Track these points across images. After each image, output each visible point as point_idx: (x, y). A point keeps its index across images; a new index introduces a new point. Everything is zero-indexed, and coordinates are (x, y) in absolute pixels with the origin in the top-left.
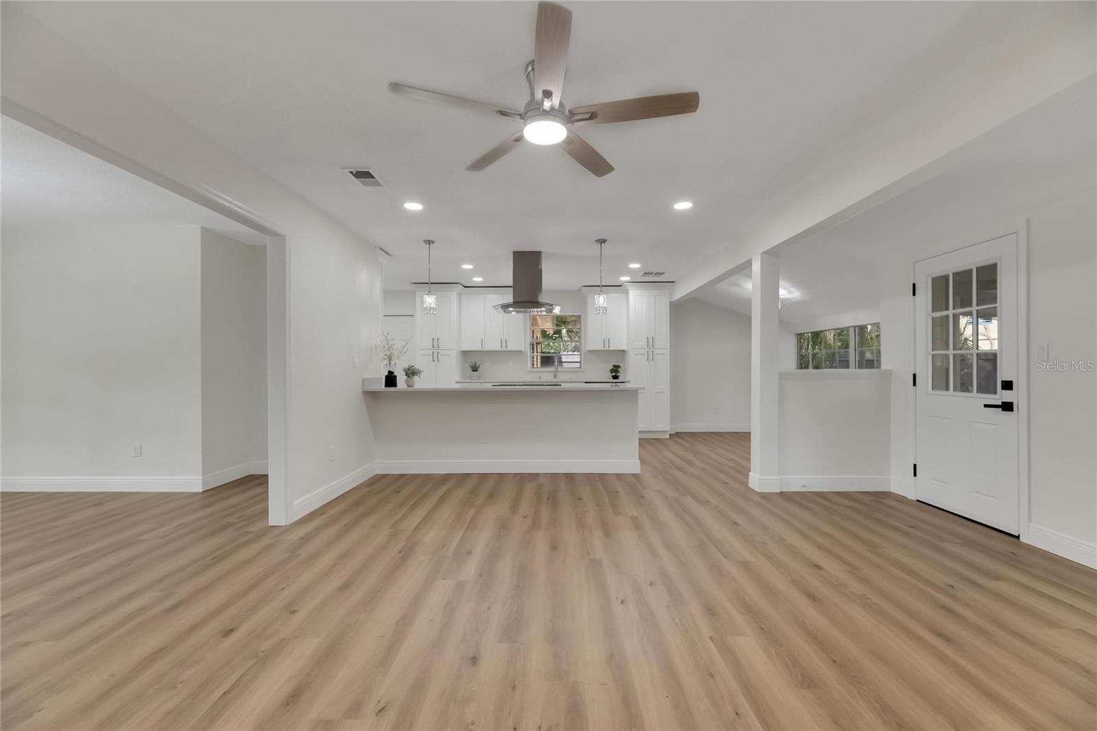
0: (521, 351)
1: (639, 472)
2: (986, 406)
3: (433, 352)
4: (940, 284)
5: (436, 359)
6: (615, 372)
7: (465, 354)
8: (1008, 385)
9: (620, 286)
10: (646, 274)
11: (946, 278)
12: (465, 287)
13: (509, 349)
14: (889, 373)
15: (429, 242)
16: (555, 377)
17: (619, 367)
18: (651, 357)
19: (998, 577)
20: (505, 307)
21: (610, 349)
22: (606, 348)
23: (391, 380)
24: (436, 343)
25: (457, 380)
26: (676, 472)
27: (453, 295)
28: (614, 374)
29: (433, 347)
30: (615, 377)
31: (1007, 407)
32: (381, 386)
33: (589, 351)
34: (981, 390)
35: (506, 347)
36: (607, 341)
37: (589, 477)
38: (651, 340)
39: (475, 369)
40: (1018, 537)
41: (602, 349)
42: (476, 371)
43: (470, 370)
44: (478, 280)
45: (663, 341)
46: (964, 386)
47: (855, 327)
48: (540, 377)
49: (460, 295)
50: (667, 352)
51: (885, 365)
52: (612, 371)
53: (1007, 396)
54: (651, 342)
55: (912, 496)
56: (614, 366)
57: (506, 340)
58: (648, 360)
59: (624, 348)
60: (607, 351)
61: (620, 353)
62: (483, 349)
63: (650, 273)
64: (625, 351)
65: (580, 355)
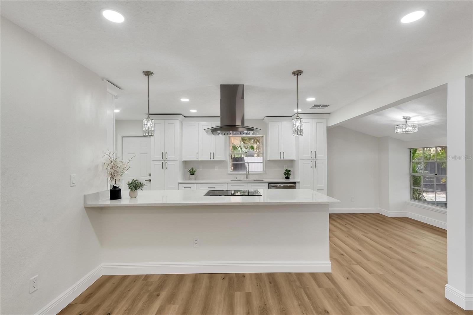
0: (224, 161)
1: (331, 272)
3: (163, 162)
5: (164, 167)
6: (287, 174)
7: (185, 162)
9: (292, 116)
10: (316, 106)
12: (185, 117)
13: (215, 159)
15: (148, 74)
16: (247, 178)
17: (290, 171)
18: (314, 165)
20: (214, 130)
21: (284, 159)
22: (282, 159)
23: (115, 194)
24: (164, 156)
25: (180, 181)
26: (358, 268)
27: (176, 122)
28: (287, 176)
29: (163, 159)
30: (287, 178)
32: (106, 201)
33: (270, 161)
35: (214, 159)
36: (282, 154)
37: (288, 276)
38: (314, 153)
39: (192, 173)
41: (279, 159)
42: (193, 174)
43: (189, 173)
44: (193, 111)
45: (322, 154)
48: (236, 178)
49: (182, 122)
50: (325, 162)
52: (285, 174)
54: (314, 155)
56: (286, 170)
57: (214, 153)
58: (312, 167)
59: (294, 158)
60: (282, 160)
61: (292, 161)
62: (198, 159)
63: (318, 106)
64: (294, 160)
65: (263, 163)
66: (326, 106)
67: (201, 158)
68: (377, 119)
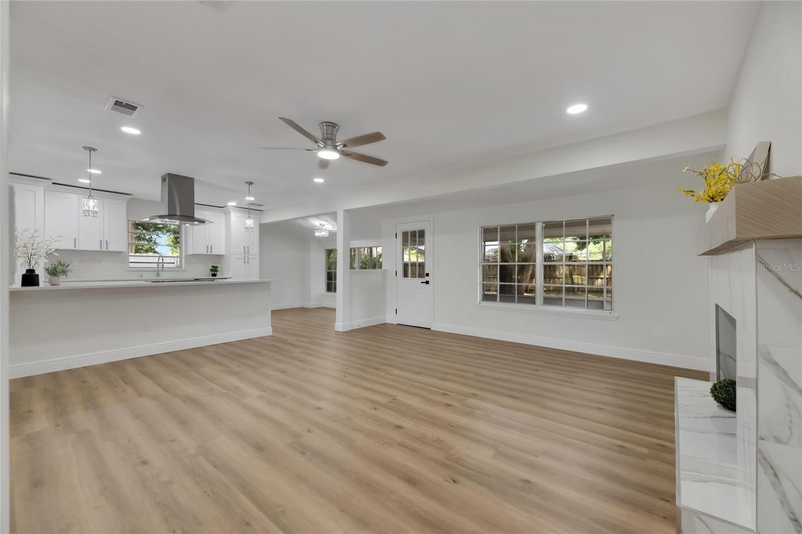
1: (272, 334)
2: (422, 283)
4: (405, 234)
6: (214, 271)
8: (427, 275)
9: (224, 207)
10: (252, 204)
11: (407, 232)
12: (55, 183)
13: (109, 249)
14: (386, 270)
15: (91, 149)
16: (158, 275)
17: (217, 267)
18: (246, 261)
19: (434, 340)
21: (212, 253)
22: (209, 253)
27: (39, 189)
28: (213, 273)
30: (214, 275)
31: (427, 282)
33: (194, 255)
34: (419, 277)
35: (106, 249)
36: (209, 247)
38: (246, 249)
40: (430, 329)
41: (205, 253)
44: (84, 181)
45: (255, 250)
46: (413, 276)
47: (368, 248)
48: (141, 276)
49: (45, 190)
50: (258, 258)
51: (384, 267)
52: (211, 270)
53: (427, 279)
54: (246, 250)
55: (395, 323)
56: (212, 266)
57: (107, 241)
58: (244, 262)
59: (222, 253)
60: (209, 255)
61: (219, 257)
62: (76, 249)
63: (254, 204)
64: (223, 256)
65: (180, 257)
66: (262, 205)
67: (81, 247)
68: (303, 222)
